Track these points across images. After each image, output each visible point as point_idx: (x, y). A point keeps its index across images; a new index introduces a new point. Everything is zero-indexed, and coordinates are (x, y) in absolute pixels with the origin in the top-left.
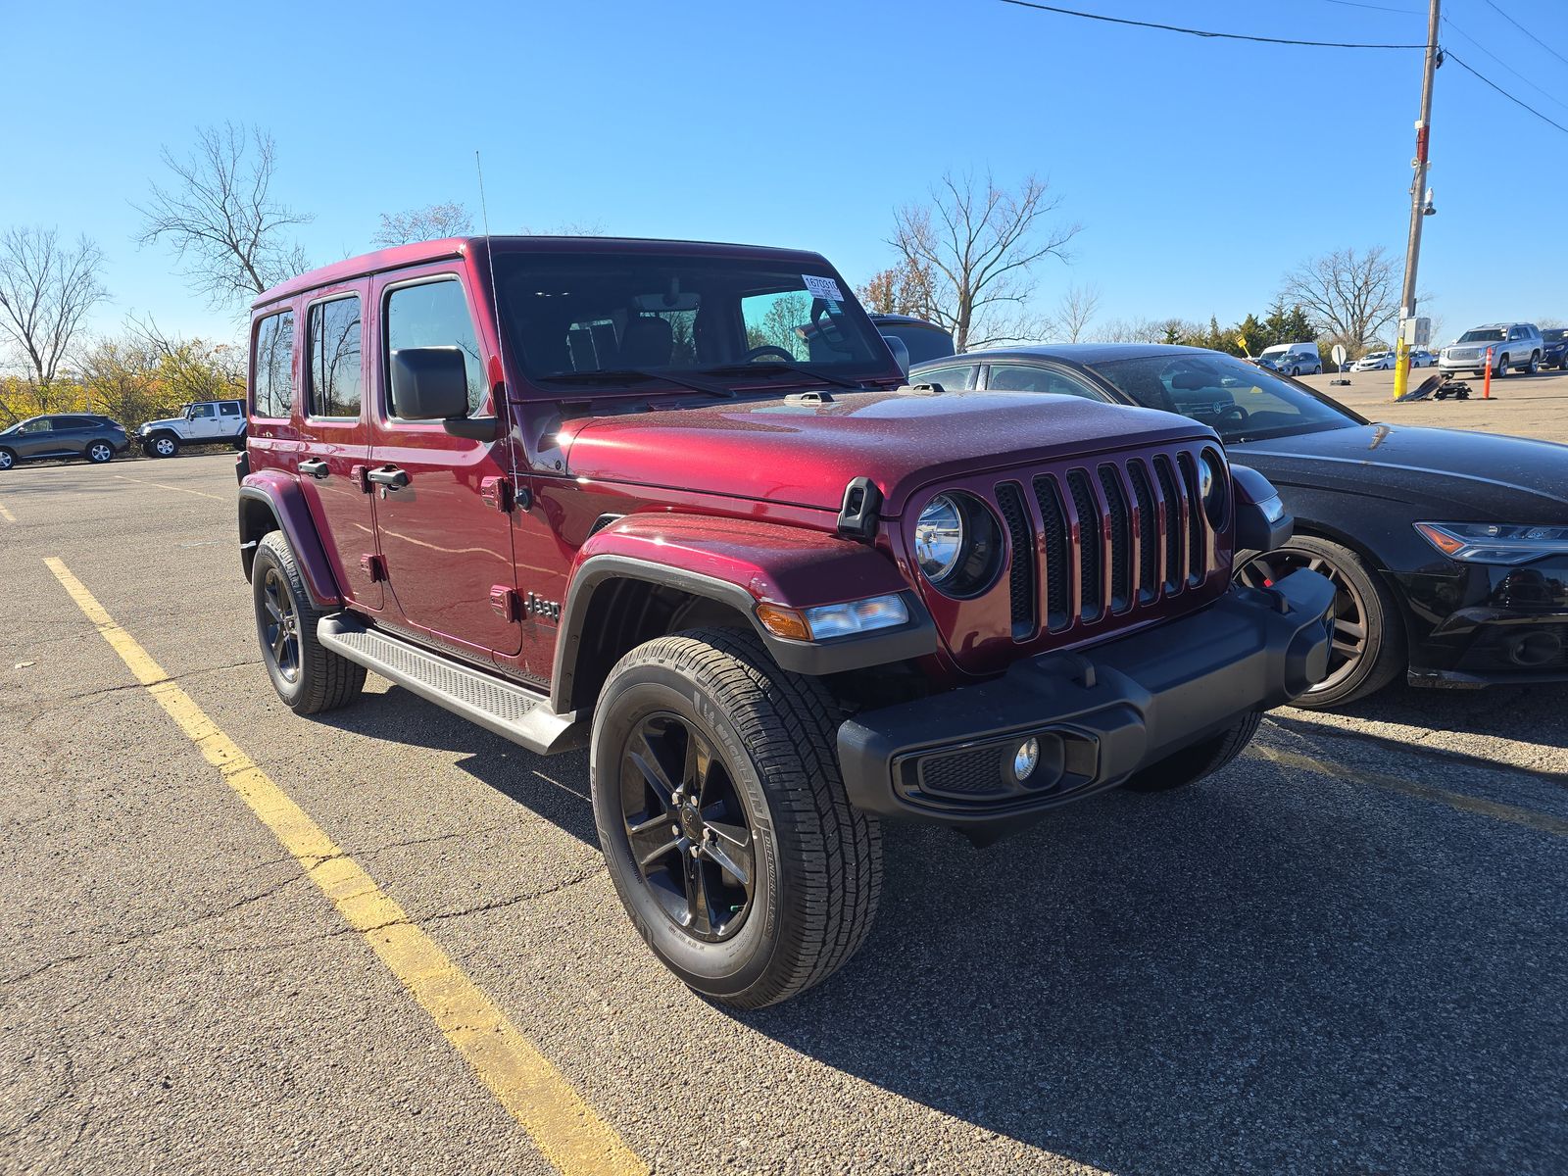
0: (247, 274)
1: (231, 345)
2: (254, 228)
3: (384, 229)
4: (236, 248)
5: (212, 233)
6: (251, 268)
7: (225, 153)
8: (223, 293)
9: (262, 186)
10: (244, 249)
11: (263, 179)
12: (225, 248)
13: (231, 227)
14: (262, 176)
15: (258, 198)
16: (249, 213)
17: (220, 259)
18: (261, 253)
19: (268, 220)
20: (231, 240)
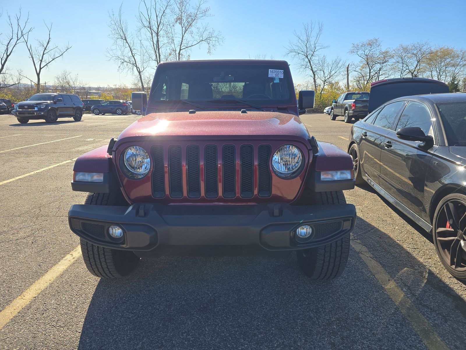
0: (309, 64)
1: (301, 84)
2: (313, 51)
3: (352, 48)
4: (307, 57)
5: (302, 53)
6: (310, 62)
7: (310, 29)
8: (302, 69)
9: (318, 38)
10: (309, 57)
11: (318, 36)
12: (304, 57)
13: (307, 51)
14: (318, 35)
15: (316, 42)
16: (313, 46)
17: (303, 60)
18: (313, 58)
19: (317, 48)
20: (306, 54)
